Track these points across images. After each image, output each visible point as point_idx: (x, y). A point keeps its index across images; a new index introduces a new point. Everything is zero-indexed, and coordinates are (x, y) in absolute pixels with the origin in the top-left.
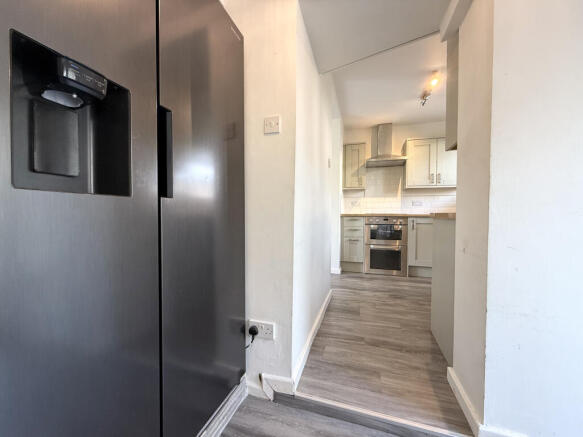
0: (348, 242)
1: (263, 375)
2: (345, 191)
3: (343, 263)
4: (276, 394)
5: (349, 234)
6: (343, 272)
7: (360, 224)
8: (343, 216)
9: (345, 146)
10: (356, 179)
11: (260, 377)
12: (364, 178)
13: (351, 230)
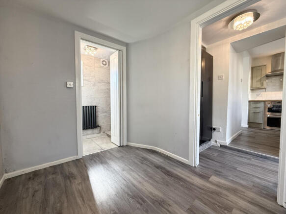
0: (252, 114)
1: (217, 141)
2: (252, 90)
3: (249, 123)
4: (221, 145)
5: (254, 110)
6: (249, 127)
7: (261, 105)
8: (249, 102)
9: (252, 68)
10: (259, 83)
11: (216, 141)
12: (265, 82)
13: (255, 108)
